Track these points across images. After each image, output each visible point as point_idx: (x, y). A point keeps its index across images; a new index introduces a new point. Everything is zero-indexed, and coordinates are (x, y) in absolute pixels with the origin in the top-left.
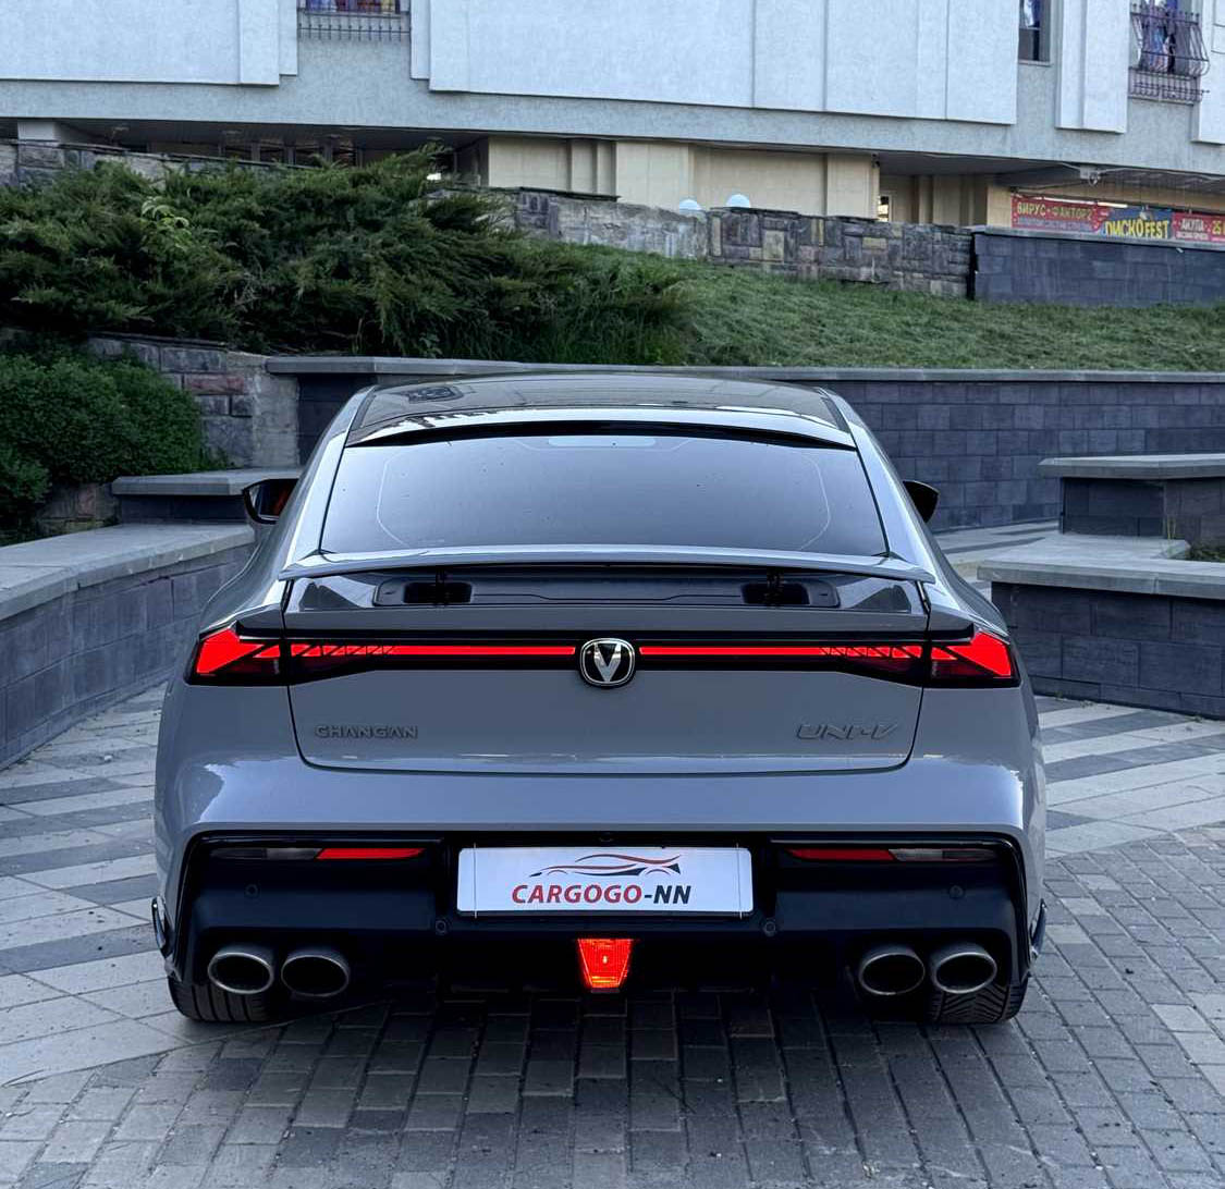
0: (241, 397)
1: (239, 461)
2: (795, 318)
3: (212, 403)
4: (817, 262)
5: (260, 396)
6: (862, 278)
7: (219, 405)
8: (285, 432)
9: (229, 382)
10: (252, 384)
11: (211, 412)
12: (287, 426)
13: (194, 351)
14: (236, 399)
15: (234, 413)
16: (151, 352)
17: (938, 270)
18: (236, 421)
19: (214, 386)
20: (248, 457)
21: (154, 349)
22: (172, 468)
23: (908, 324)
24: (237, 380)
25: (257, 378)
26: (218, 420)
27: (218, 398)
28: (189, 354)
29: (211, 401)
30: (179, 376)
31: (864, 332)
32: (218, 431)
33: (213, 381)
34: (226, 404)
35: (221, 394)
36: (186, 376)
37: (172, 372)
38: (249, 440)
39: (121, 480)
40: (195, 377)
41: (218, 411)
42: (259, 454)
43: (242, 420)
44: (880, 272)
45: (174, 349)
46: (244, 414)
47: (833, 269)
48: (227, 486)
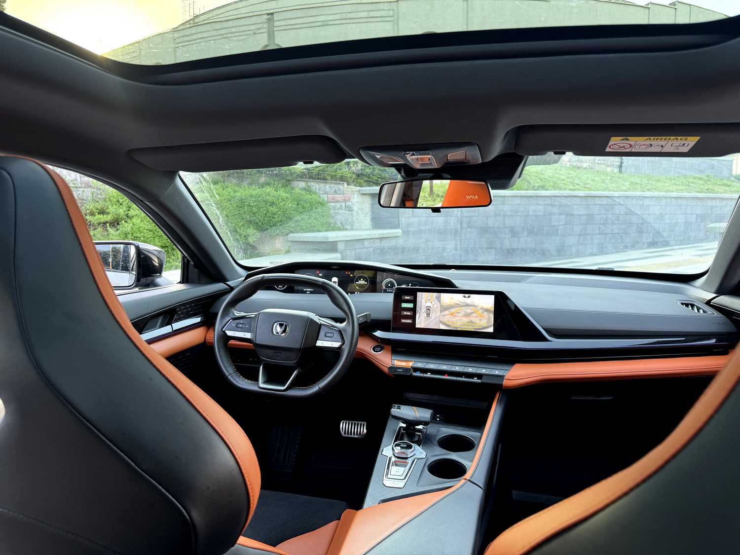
0: (349, 203)
1: (348, 227)
2: (564, 177)
3: (339, 205)
4: (569, 161)
5: (357, 202)
6: (584, 167)
7: (341, 206)
8: (366, 216)
9: (345, 197)
10: (354, 198)
11: (338, 209)
12: (367, 214)
13: (332, 186)
14: (348, 203)
15: (347, 209)
16: (316, 187)
17: (609, 164)
18: (347, 212)
19: (339, 199)
20: (352, 226)
21: (317, 186)
22: (313, 230)
23: (603, 180)
24: (348, 196)
25: (355, 196)
26: (341, 212)
27: (341, 203)
28: (330, 187)
29: (338, 205)
30: (326, 195)
31: (589, 181)
32: (341, 216)
33: (339, 197)
34: (344, 205)
35: (342, 202)
36: (329, 195)
37: (324, 194)
38: (352, 219)
39: (291, 235)
40: (332, 195)
41: (341, 208)
42: (356, 225)
43: (350, 212)
44: (590, 165)
45: (324, 185)
46: (350, 209)
47: (575, 164)
48: (328, 238)
